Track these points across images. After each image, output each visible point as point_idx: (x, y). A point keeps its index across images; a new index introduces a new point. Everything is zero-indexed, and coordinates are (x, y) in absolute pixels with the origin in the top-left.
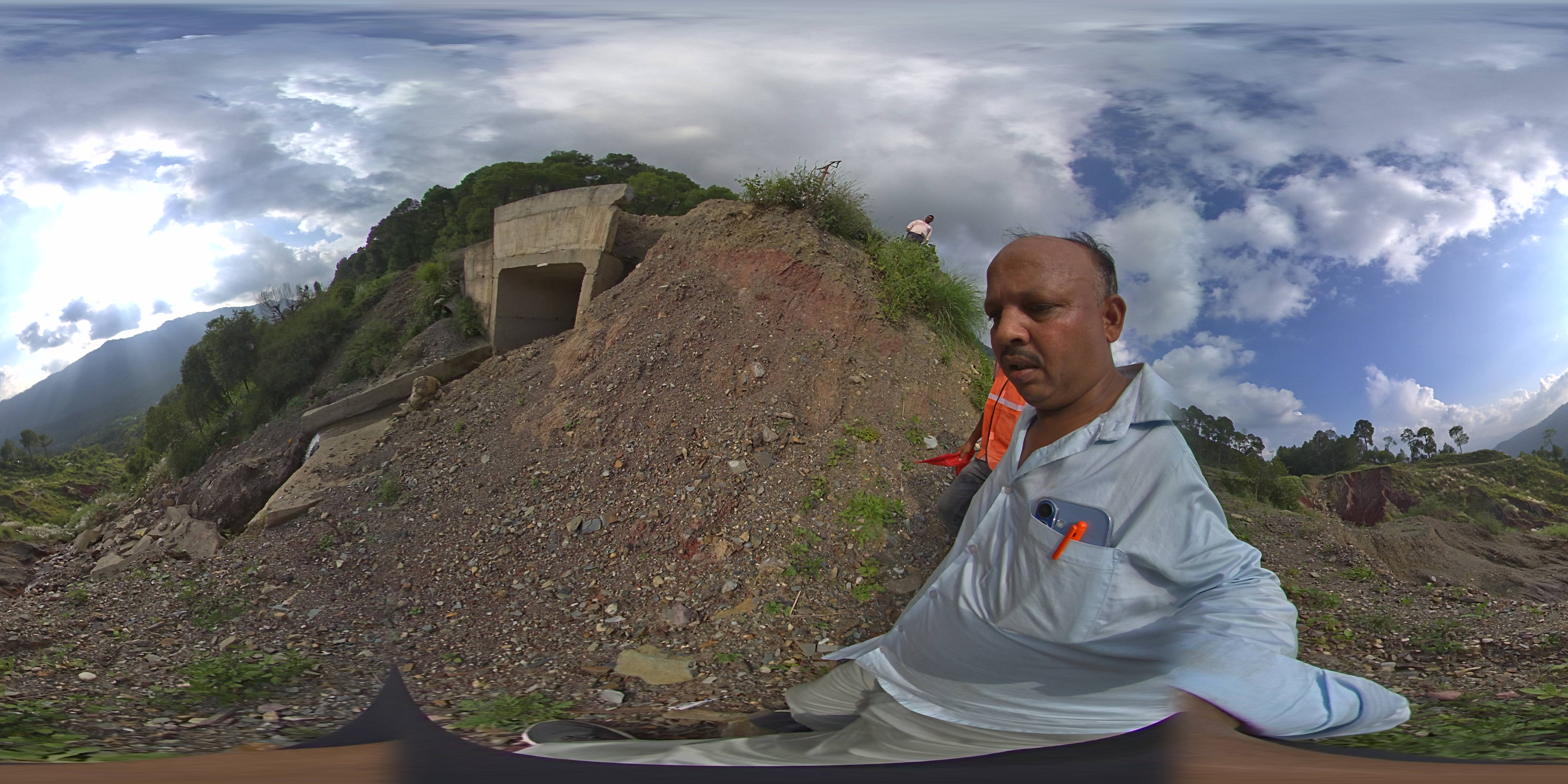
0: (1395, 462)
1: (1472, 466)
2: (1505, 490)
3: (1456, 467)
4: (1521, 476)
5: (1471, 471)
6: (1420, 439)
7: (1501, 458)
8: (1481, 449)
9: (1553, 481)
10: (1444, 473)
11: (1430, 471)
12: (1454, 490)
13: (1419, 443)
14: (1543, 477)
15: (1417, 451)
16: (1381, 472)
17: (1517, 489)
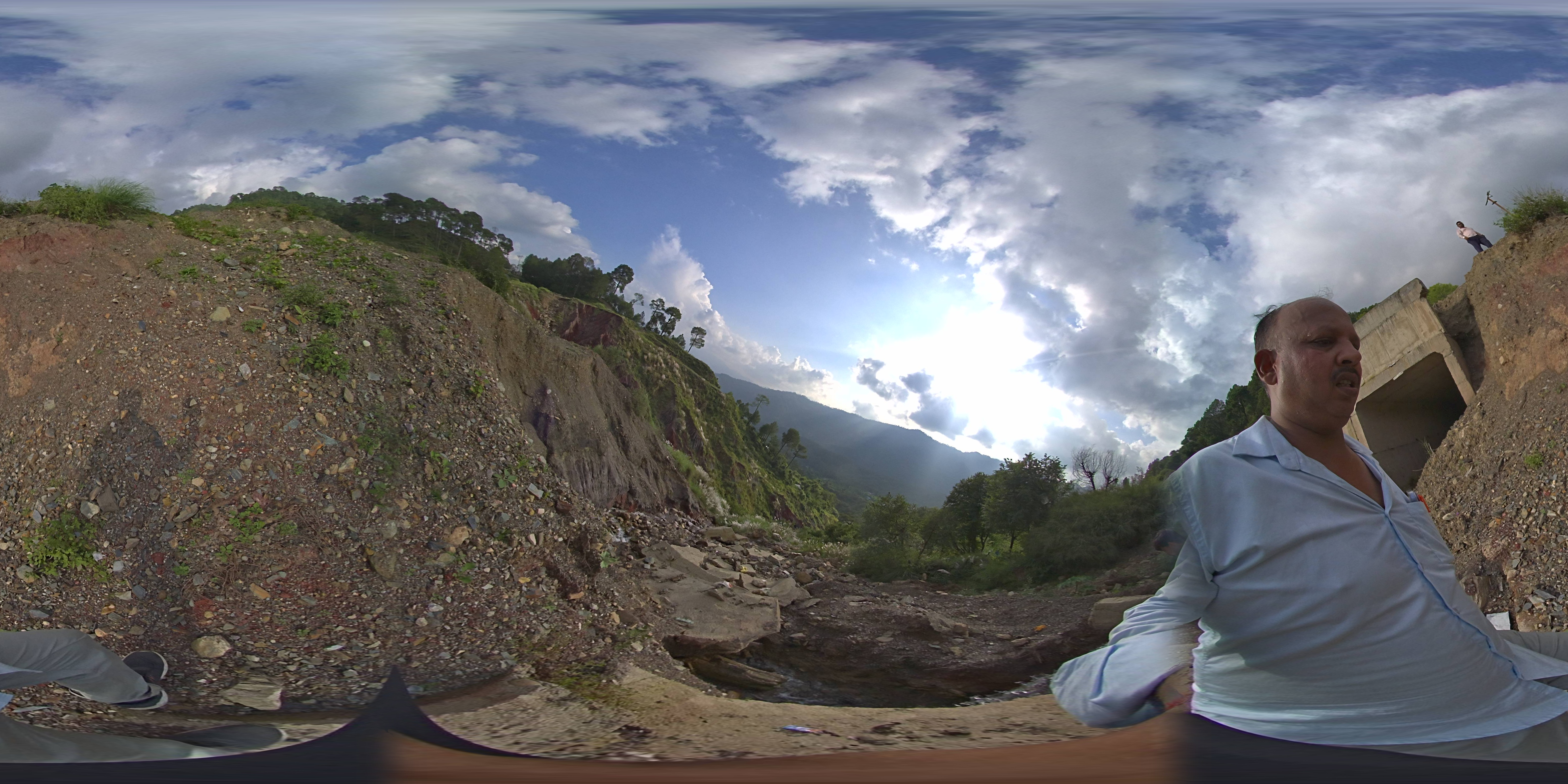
0: (630, 318)
1: (687, 368)
2: (691, 407)
3: (673, 358)
4: (712, 408)
5: (682, 370)
6: (665, 315)
7: (712, 382)
8: (704, 361)
9: (729, 434)
10: (661, 355)
11: (652, 345)
12: (656, 374)
13: (662, 318)
14: (725, 426)
15: (655, 323)
16: (613, 318)
17: (700, 414)
